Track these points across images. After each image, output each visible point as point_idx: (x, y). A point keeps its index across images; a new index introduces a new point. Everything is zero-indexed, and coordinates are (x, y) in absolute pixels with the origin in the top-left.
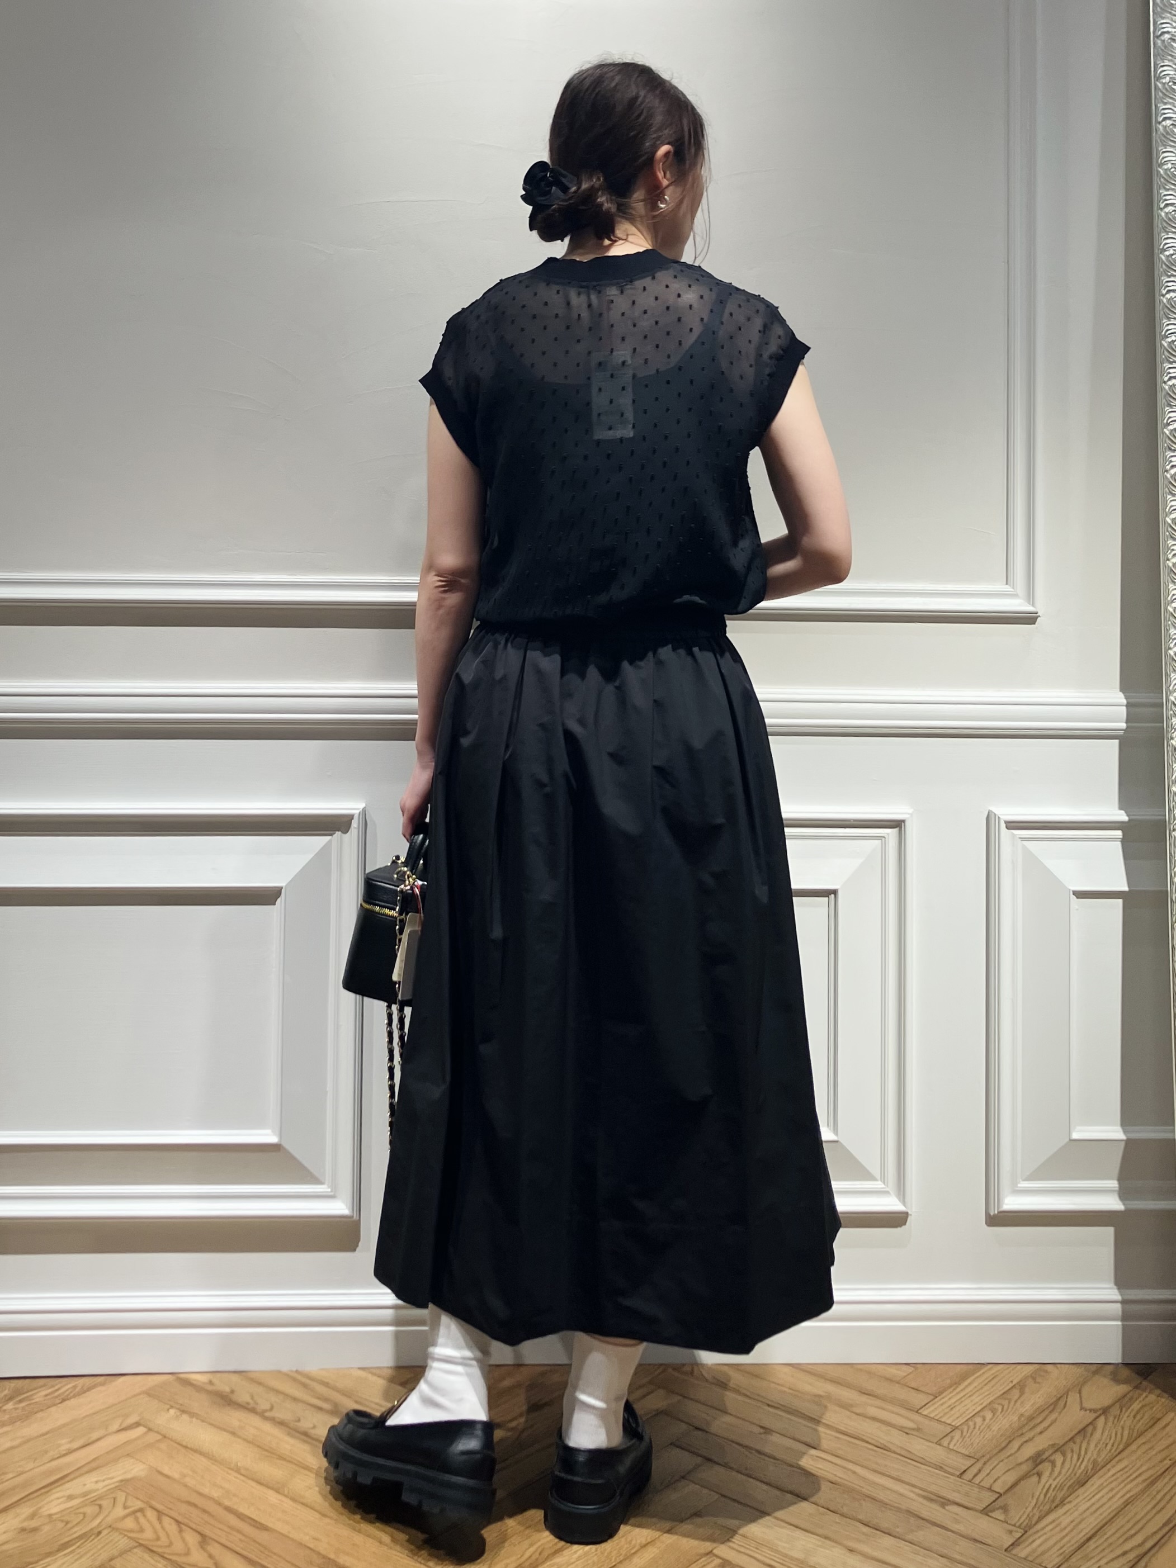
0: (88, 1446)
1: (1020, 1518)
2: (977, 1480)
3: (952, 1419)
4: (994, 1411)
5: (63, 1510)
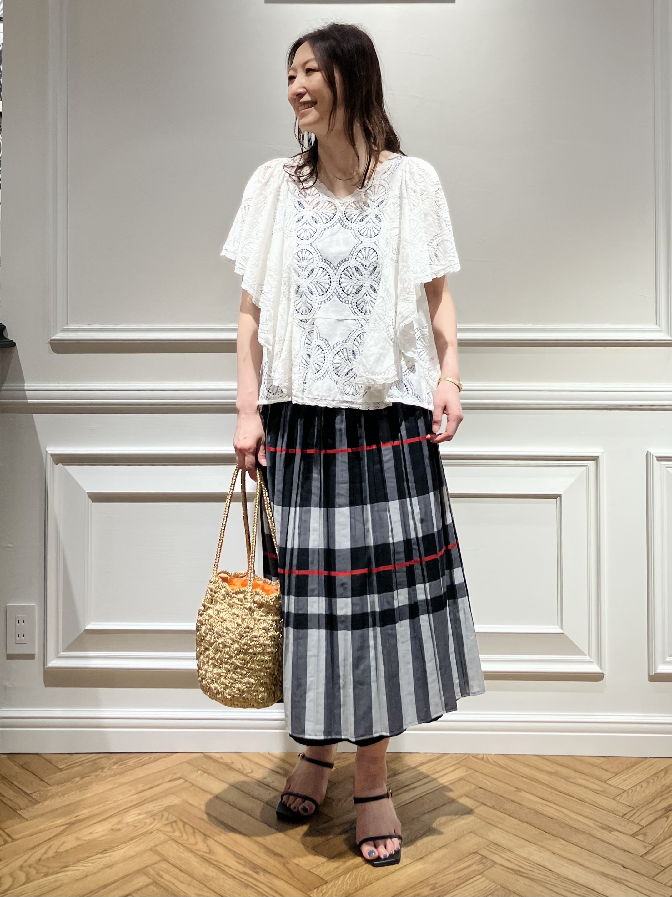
0: (153, 789)
1: (652, 840)
2: (632, 819)
3: (624, 786)
4: (648, 783)
5: (135, 820)
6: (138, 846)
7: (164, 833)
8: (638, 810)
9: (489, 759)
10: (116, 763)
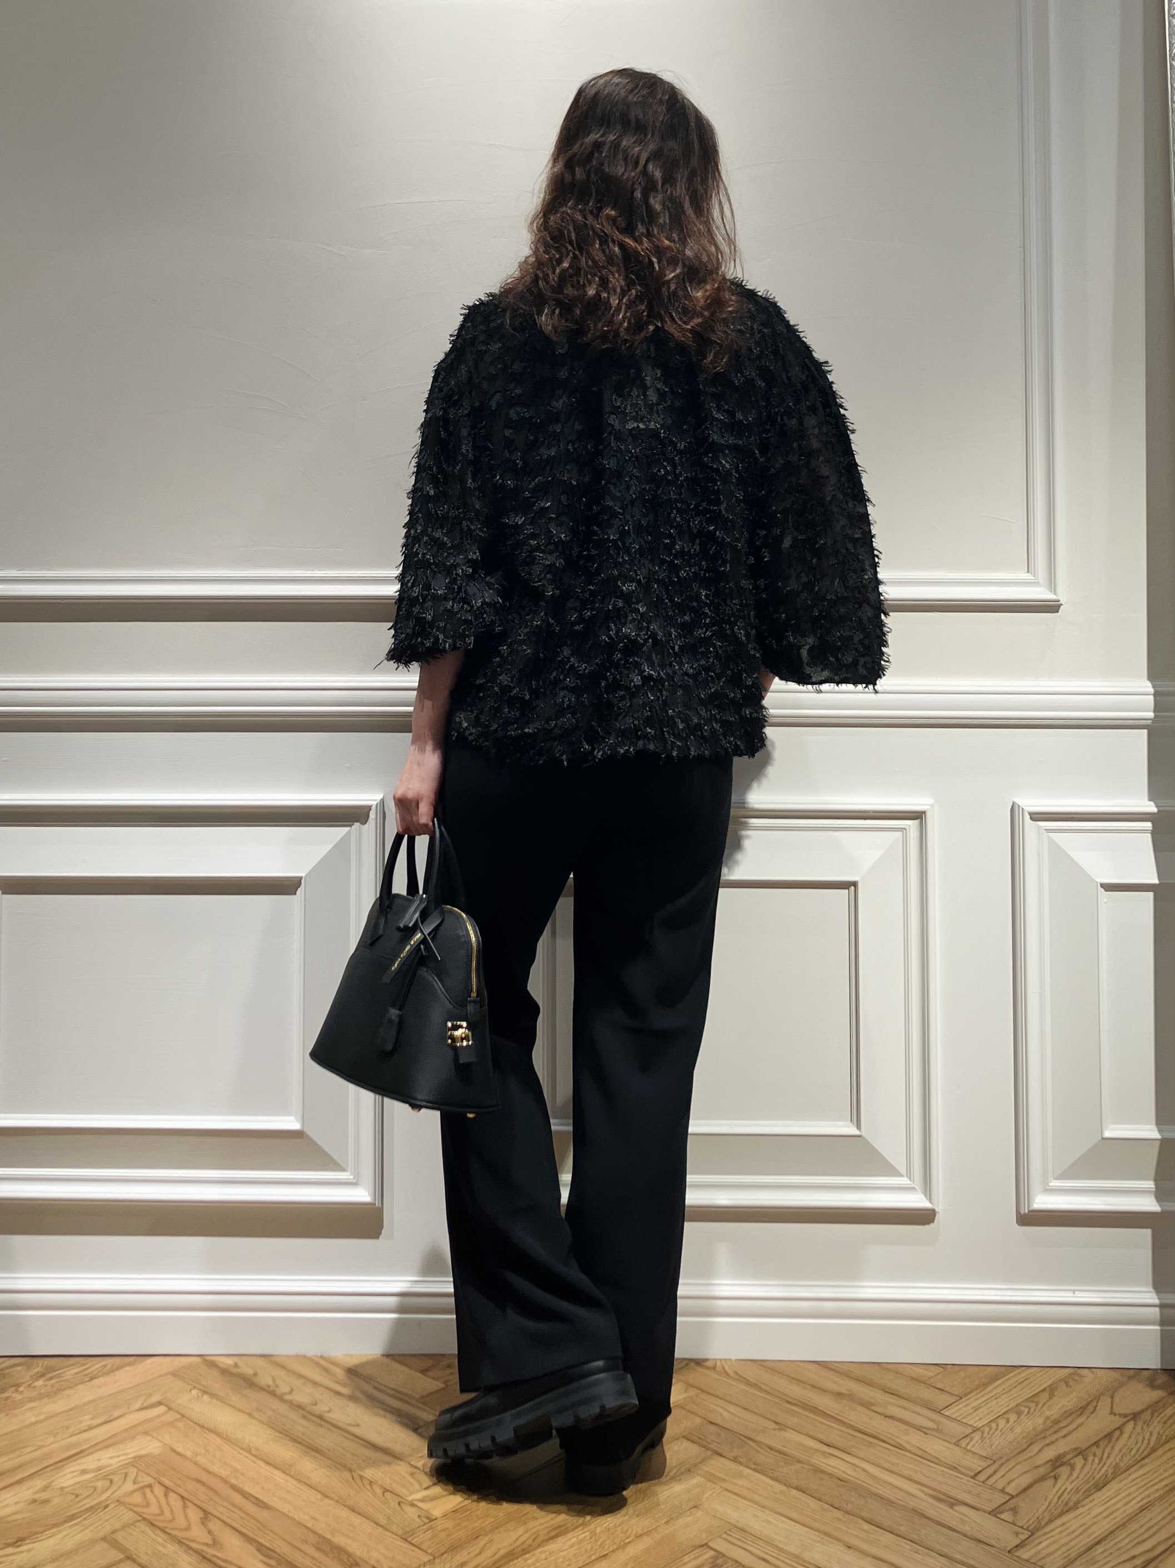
0: (109, 1424)
1: (1029, 1520)
2: (990, 1482)
3: (975, 1421)
4: (1019, 1414)
5: (75, 1484)
6: (82, 1531)
7: (130, 1507)
8: (1002, 1464)
9: (727, 1368)
10: (42, 1375)
